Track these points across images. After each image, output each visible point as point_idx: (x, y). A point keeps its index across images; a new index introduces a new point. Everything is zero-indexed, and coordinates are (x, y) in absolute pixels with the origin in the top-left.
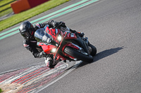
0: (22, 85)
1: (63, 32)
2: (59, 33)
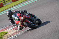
0: (16, 31)
1: (24, 15)
2: (22, 16)
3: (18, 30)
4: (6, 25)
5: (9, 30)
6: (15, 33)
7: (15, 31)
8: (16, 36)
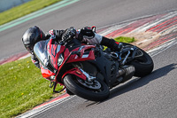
3: (164, 34)
4: (131, 18)
5: (138, 32)
6: (156, 41)
7: (157, 35)
8: (160, 50)
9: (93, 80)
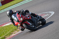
9: (32, 25)
